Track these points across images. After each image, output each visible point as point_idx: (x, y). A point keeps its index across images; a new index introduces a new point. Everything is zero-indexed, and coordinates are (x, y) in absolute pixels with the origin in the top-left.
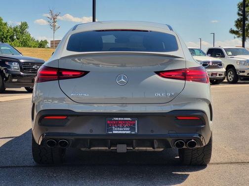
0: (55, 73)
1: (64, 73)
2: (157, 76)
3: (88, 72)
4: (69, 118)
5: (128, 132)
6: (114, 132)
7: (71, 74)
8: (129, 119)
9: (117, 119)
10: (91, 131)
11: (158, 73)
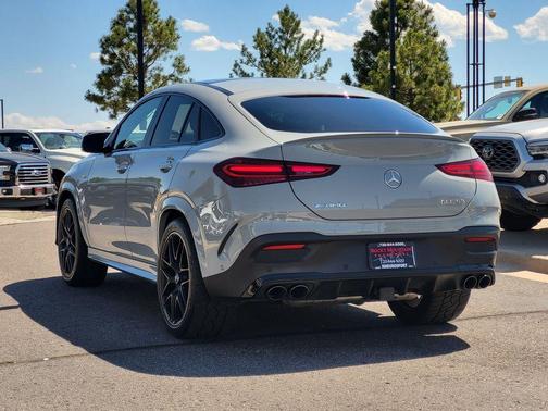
0: (279, 169)
1: (294, 169)
2: (439, 172)
3: (338, 167)
4: (309, 246)
5: (404, 266)
6: (383, 267)
7: (308, 171)
8: (402, 244)
9: (384, 245)
10: (346, 267)
11: (439, 167)
